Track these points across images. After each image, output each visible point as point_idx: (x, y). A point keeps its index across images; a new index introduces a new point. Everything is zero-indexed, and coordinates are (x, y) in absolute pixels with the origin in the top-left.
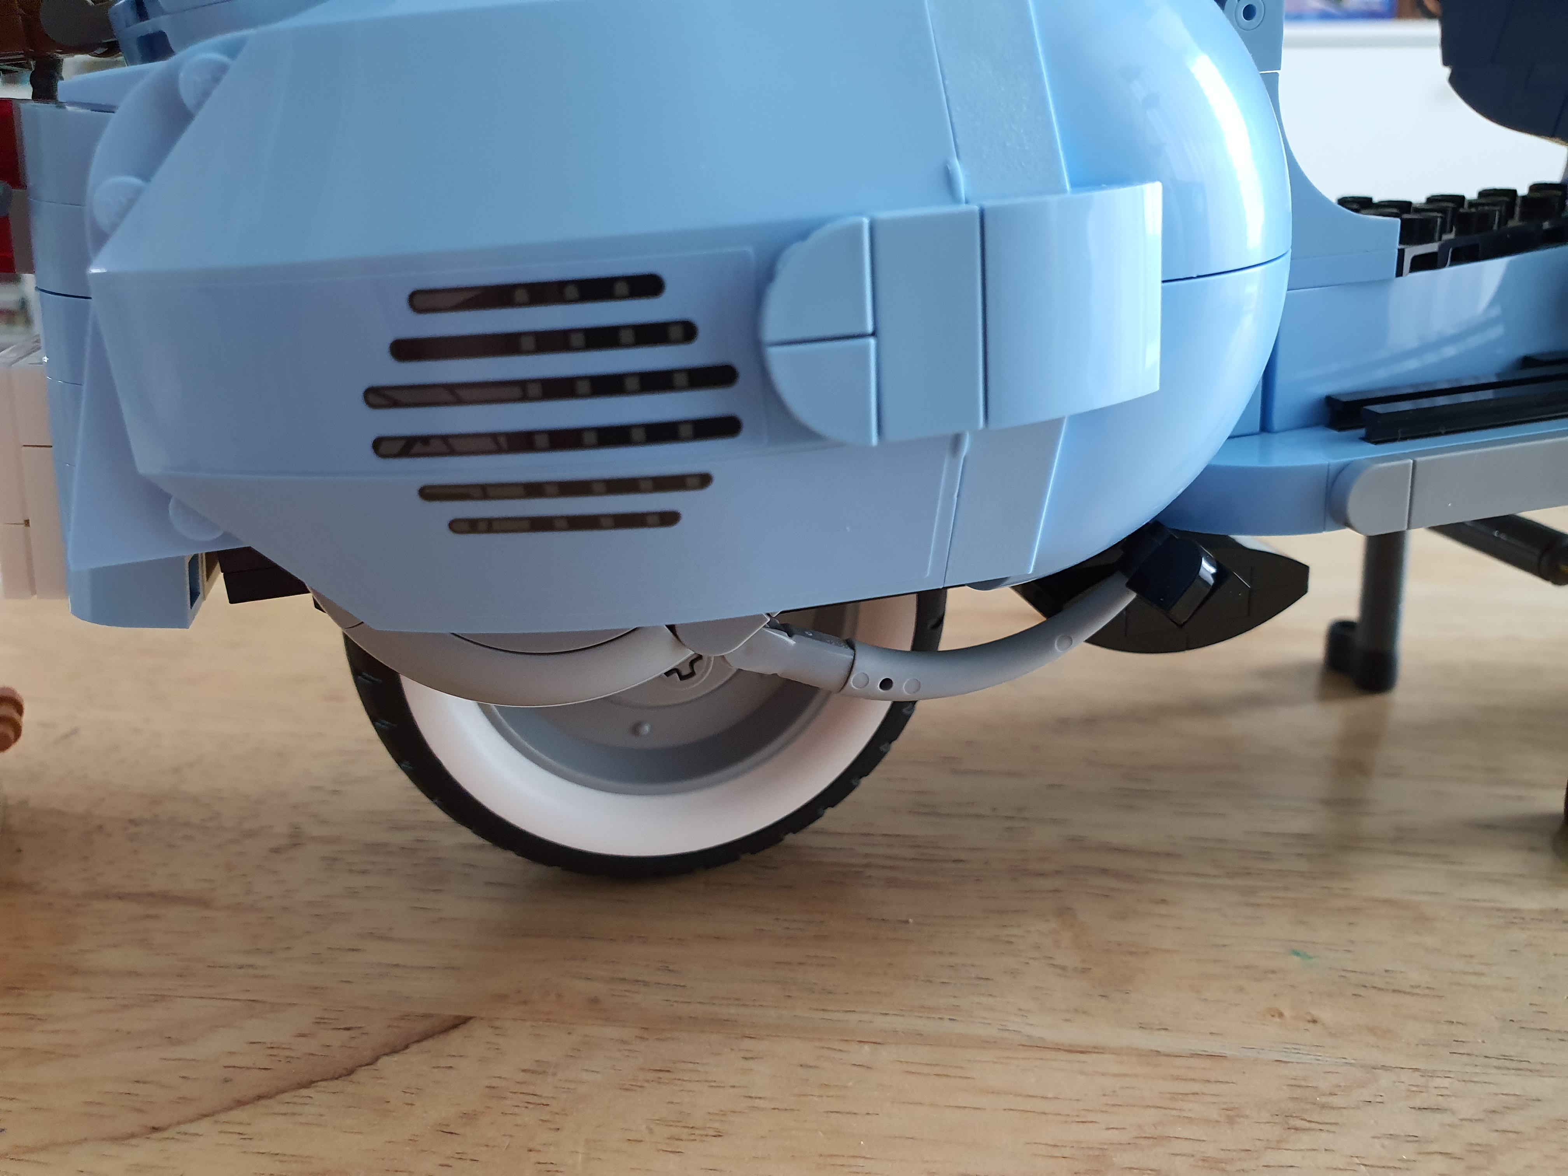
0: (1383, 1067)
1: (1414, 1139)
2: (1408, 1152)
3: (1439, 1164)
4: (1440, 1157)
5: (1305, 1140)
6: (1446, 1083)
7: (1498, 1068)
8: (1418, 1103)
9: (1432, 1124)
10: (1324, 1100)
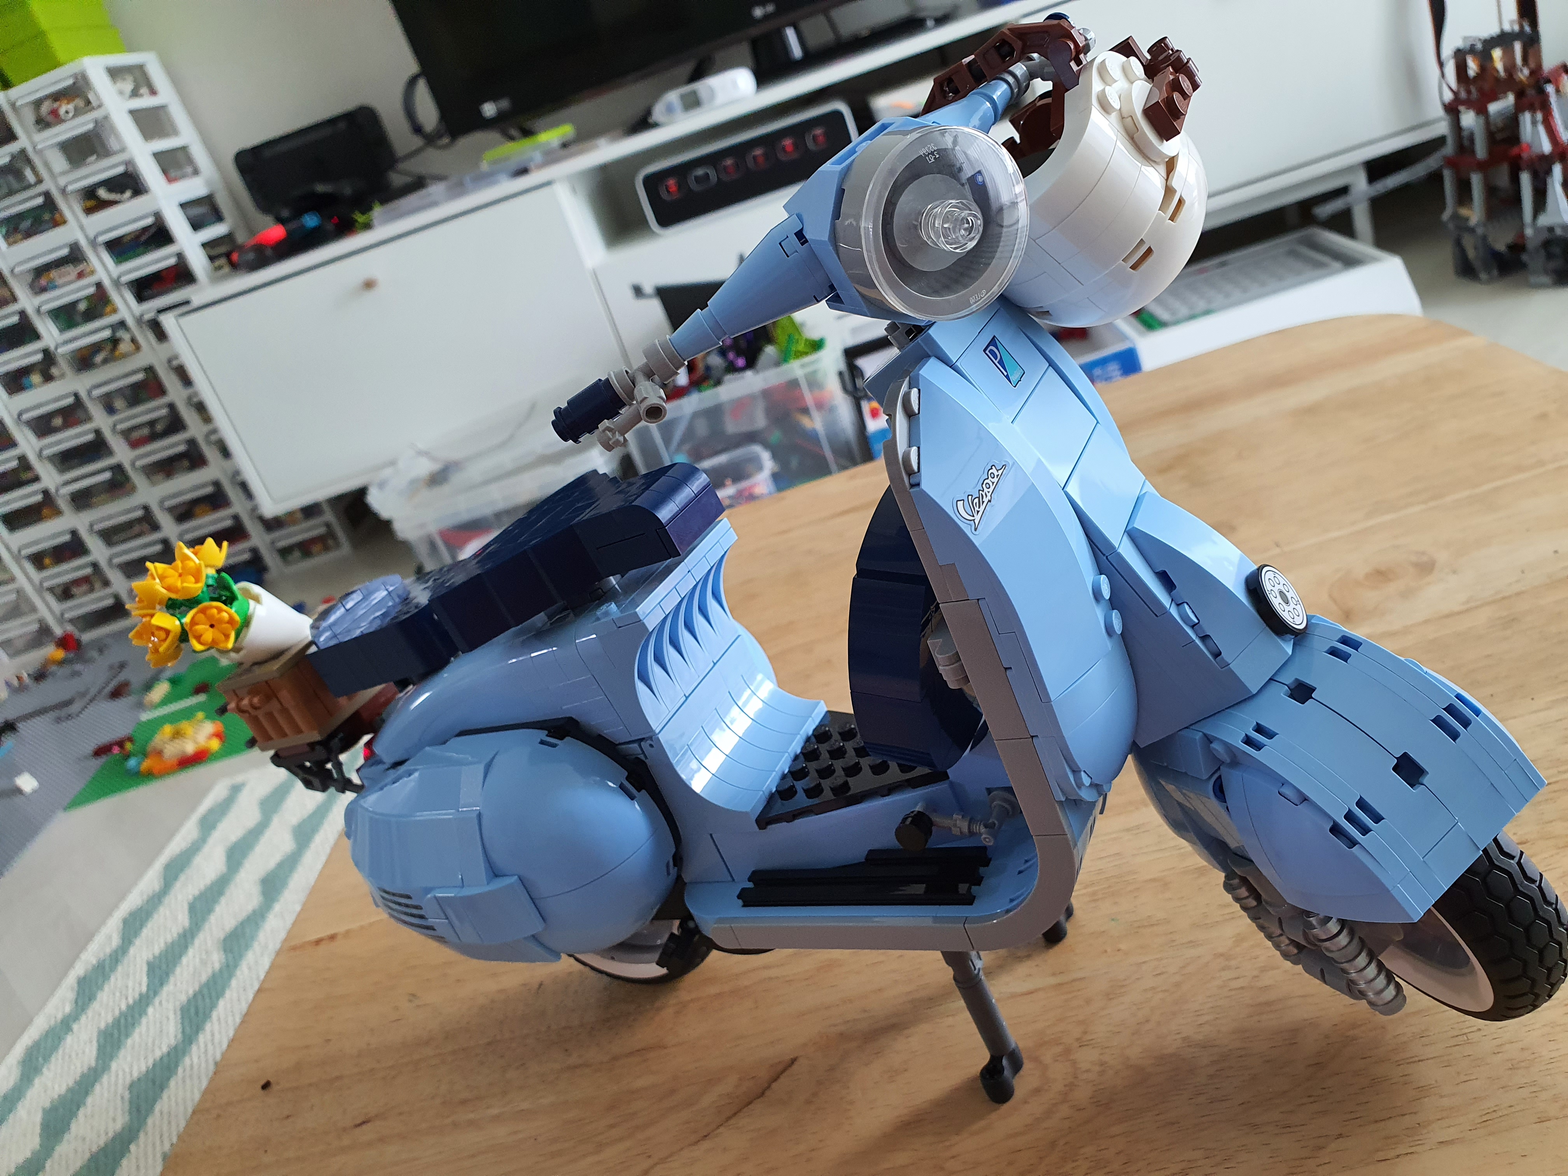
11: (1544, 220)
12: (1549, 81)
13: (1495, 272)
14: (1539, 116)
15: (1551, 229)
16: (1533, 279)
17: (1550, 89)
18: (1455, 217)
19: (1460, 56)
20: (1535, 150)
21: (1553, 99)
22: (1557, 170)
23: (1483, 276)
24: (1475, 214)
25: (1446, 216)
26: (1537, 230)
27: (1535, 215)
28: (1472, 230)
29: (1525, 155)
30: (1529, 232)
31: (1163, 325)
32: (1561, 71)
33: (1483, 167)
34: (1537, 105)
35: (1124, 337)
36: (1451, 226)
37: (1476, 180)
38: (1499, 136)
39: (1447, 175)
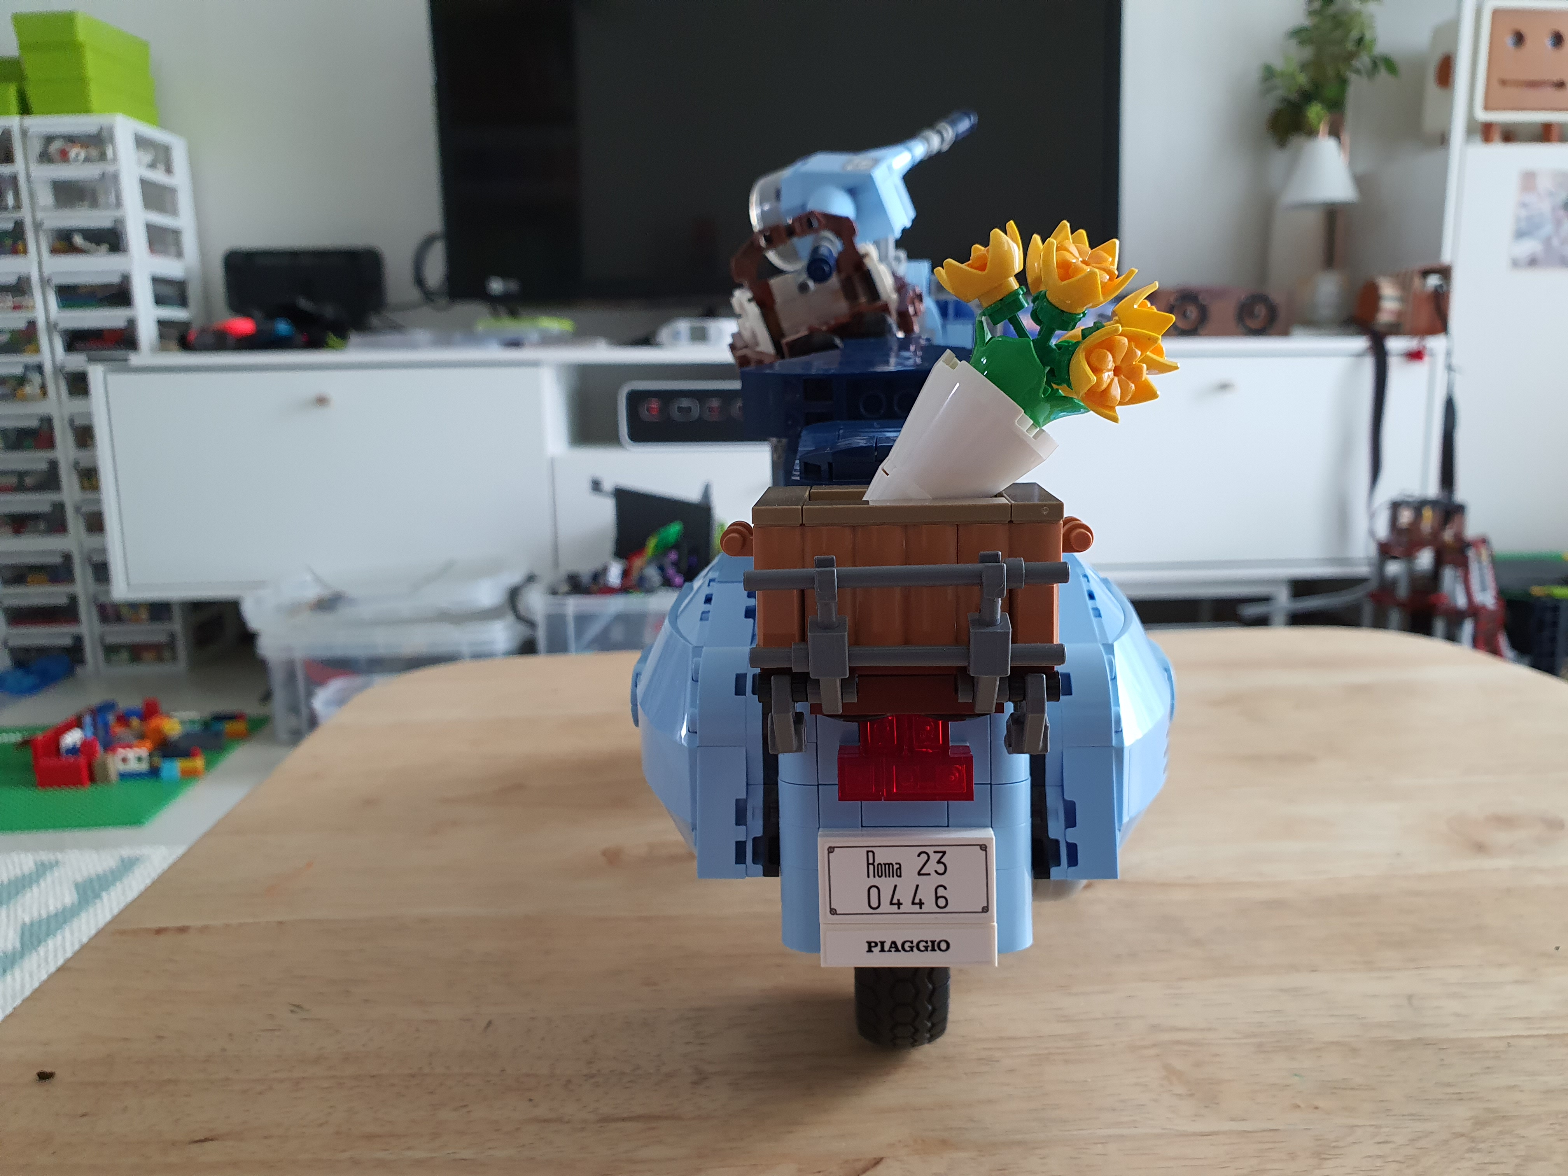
0: (1358, 1126)
1: (1380, 1157)
2: (1379, 1163)
3: (1394, 1166)
4: (1394, 1163)
5: (1330, 1163)
6: (1387, 1130)
7: (1410, 1120)
8: (1377, 1139)
9: (1386, 1148)
10: (1333, 1144)
12: (1469, 548)
17: (1470, 554)
19: (1395, 506)
20: (1452, 602)
22: (1469, 624)
29: (1441, 605)
38: (1420, 586)
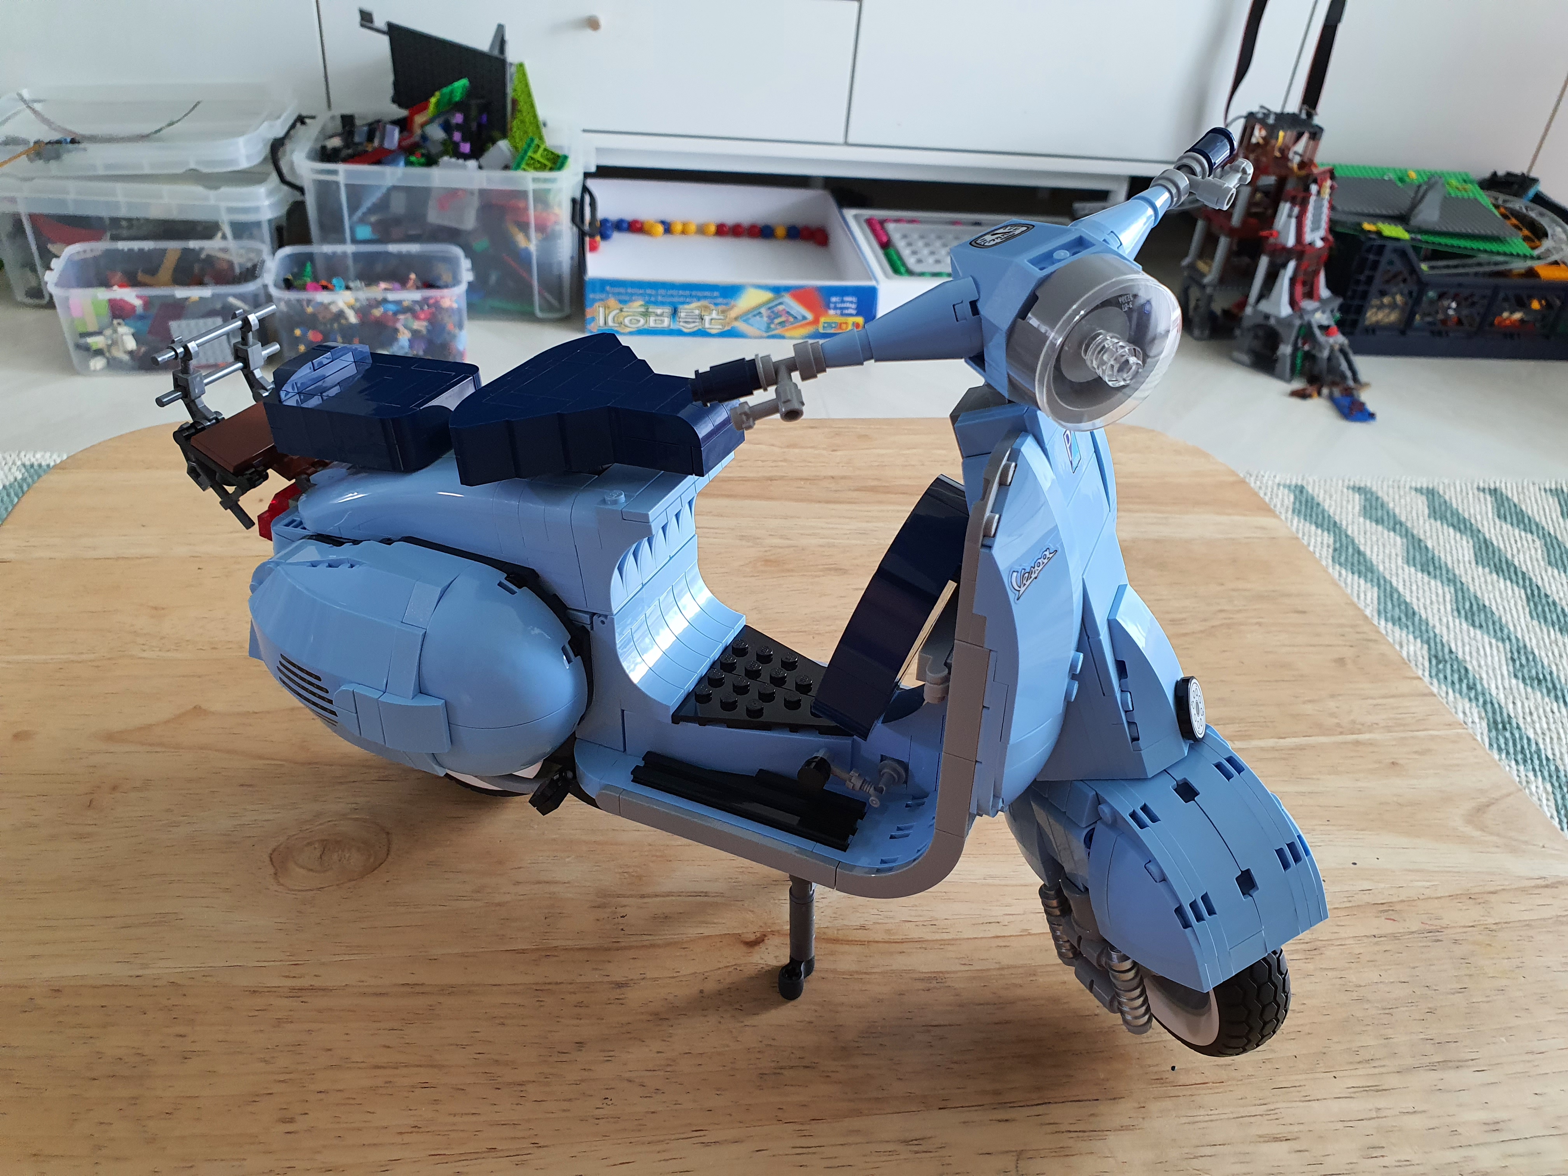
11: (1264, 306)
12: (1315, 181)
13: (1207, 332)
14: (1296, 210)
15: (1267, 317)
16: (1236, 354)
17: (1314, 188)
18: (1192, 267)
19: (1251, 119)
20: (1281, 240)
21: (1313, 199)
22: (1292, 265)
23: (1197, 332)
24: (1211, 272)
25: (1185, 262)
26: (1256, 311)
27: (1259, 300)
28: (1203, 287)
29: (1272, 240)
30: (1249, 310)
31: (910, 273)
32: (1328, 175)
33: (1232, 232)
34: (1299, 200)
35: (872, 276)
36: (1186, 274)
37: (1223, 243)
38: (1254, 210)
39: (1200, 225)
